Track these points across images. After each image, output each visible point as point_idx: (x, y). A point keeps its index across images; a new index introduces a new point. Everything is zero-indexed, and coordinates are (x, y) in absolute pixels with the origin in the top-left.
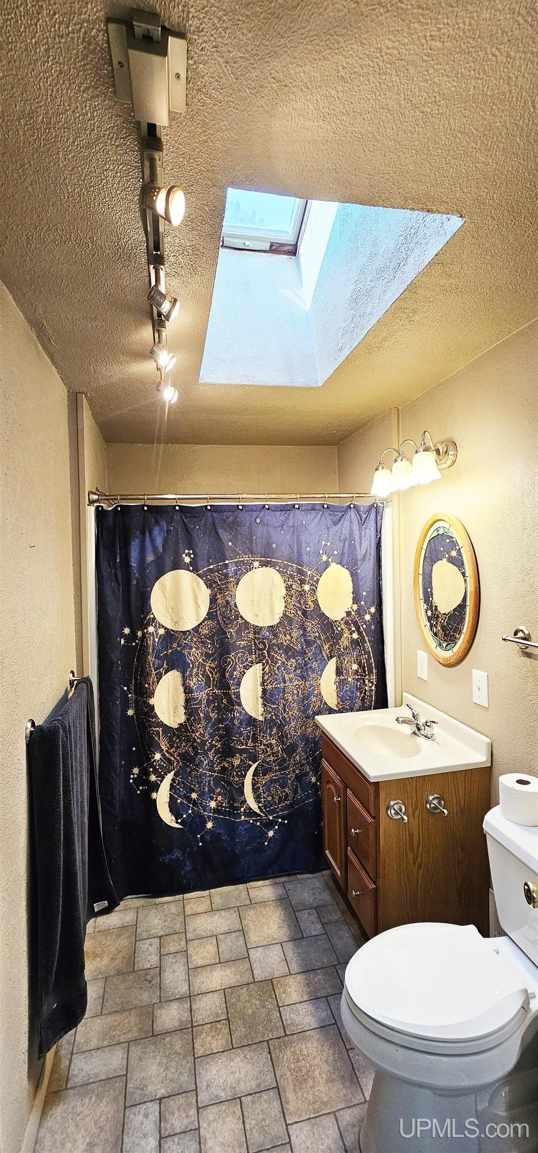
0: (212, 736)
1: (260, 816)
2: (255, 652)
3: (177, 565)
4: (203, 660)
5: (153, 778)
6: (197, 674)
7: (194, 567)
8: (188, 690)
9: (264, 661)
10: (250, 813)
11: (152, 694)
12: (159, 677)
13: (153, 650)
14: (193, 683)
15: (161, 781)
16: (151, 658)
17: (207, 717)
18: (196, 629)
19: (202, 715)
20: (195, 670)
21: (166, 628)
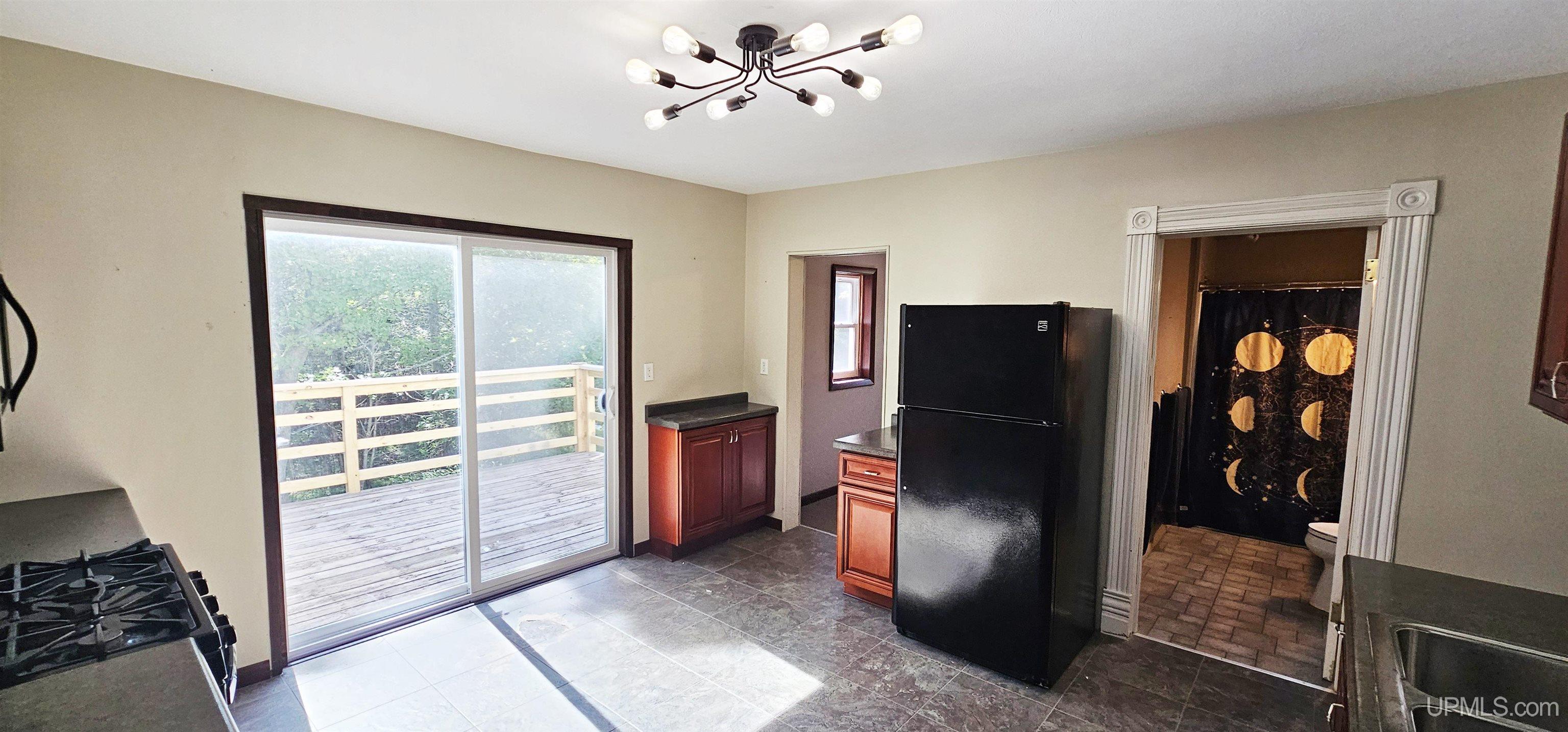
0: (1274, 444)
1: (1309, 504)
2: (1319, 393)
3: (1260, 329)
4: (1273, 393)
5: (1225, 459)
6: (1266, 401)
7: (1272, 331)
8: (1257, 409)
9: (1326, 400)
10: (1299, 499)
11: (1230, 408)
12: (1237, 399)
13: (1234, 381)
14: (1263, 405)
15: (1231, 463)
16: (1232, 387)
17: (1271, 430)
18: (1269, 372)
19: (1267, 428)
20: (1265, 398)
21: (1245, 369)
